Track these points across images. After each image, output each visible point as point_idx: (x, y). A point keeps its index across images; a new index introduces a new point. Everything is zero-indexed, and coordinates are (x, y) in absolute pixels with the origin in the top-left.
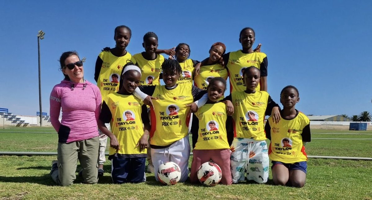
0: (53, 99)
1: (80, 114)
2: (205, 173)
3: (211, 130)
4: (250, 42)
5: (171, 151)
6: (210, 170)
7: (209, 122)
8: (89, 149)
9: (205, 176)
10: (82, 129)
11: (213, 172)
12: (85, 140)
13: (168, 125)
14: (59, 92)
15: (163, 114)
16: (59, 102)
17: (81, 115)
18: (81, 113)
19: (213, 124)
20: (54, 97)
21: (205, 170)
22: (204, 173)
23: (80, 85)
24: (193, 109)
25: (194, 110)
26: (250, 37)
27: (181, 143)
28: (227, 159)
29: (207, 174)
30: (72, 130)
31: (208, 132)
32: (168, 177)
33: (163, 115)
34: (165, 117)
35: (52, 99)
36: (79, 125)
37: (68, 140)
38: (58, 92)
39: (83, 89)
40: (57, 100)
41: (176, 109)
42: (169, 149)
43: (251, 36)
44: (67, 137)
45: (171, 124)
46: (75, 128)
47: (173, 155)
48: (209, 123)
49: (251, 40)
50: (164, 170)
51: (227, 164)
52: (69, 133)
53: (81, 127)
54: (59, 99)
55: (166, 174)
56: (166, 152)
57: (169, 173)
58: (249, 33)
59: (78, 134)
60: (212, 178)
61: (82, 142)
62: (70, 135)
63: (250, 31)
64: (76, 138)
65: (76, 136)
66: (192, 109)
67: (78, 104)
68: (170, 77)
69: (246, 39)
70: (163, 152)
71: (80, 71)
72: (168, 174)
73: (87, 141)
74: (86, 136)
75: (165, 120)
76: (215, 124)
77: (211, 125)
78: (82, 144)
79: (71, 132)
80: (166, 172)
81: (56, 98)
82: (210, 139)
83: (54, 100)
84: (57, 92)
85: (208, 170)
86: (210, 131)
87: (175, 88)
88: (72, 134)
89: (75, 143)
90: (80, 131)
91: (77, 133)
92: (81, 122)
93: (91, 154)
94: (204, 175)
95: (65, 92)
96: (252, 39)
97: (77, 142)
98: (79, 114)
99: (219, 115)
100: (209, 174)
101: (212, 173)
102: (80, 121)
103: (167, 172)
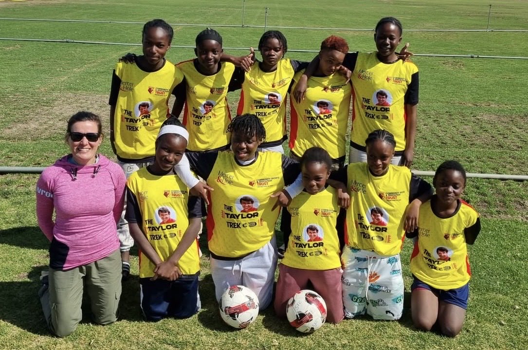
0: (41, 192)
1: (85, 223)
2: (299, 316)
3: (310, 241)
4: (389, 46)
5: (245, 266)
6: (307, 313)
7: (308, 226)
8: (102, 275)
9: (299, 322)
10: (89, 246)
11: (311, 316)
12: (96, 262)
13: (240, 228)
14: (50, 183)
15: (231, 209)
16: (50, 198)
17: (88, 223)
18: (86, 220)
19: (314, 230)
20: (42, 191)
21: (299, 310)
22: (297, 315)
23: (88, 170)
24: (283, 200)
25: (284, 203)
26: (392, 38)
27: (262, 255)
28: (336, 284)
29: (302, 318)
30: (73, 249)
31: (305, 244)
32: (236, 320)
33: (231, 211)
34: (233, 215)
35: (39, 192)
36: (84, 241)
37: (65, 266)
38: (48, 183)
39: (93, 177)
40: (46, 195)
41: (252, 202)
42: (242, 262)
43: (393, 36)
44: (64, 261)
45: (245, 225)
46: (77, 246)
47: (249, 274)
48: (308, 228)
49: (392, 44)
50: (230, 307)
51: (336, 291)
52: (66, 255)
53: (88, 244)
54: (50, 193)
55: (233, 315)
56: (236, 267)
57: (238, 313)
58: (390, 31)
59: (82, 254)
60: (309, 325)
61: (89, 265)
62: (68, 258)
63: (393, 27)
64: (80, 261)
65: (79, 258)
66: (281, 200)
67: (81, 207)
68: (245, 146)
69: (383, 40)
70: (230, 268)
71: (90, 147)
72: (236, 316)
73: (99, 262)
74: (96, 256)
75: (235, 219)
76: (317, 231)
77: (310, 232)
78: (89, 269)
79: (70, 252)
80: (232, 311)
81: (45, 192)
82: (308, 255)
83: (42, 194)
84: (46, 184)
85: (303, 312)
86: (309, 243)
87: (254, 162)
88: (72, 255)
89: (78, 269)
90: (86, 250)
91: (80, 254)
92: (87, 236)
93: (106, 282)
94: (296, 318)
95: (60, 185)
96: (394, 42)
97: (80, 267)
98: (83, 223)
99: (325, 214)
100: (304, 319)
101: (310, 318)
102: (85, 235)
103: (236, 312)
